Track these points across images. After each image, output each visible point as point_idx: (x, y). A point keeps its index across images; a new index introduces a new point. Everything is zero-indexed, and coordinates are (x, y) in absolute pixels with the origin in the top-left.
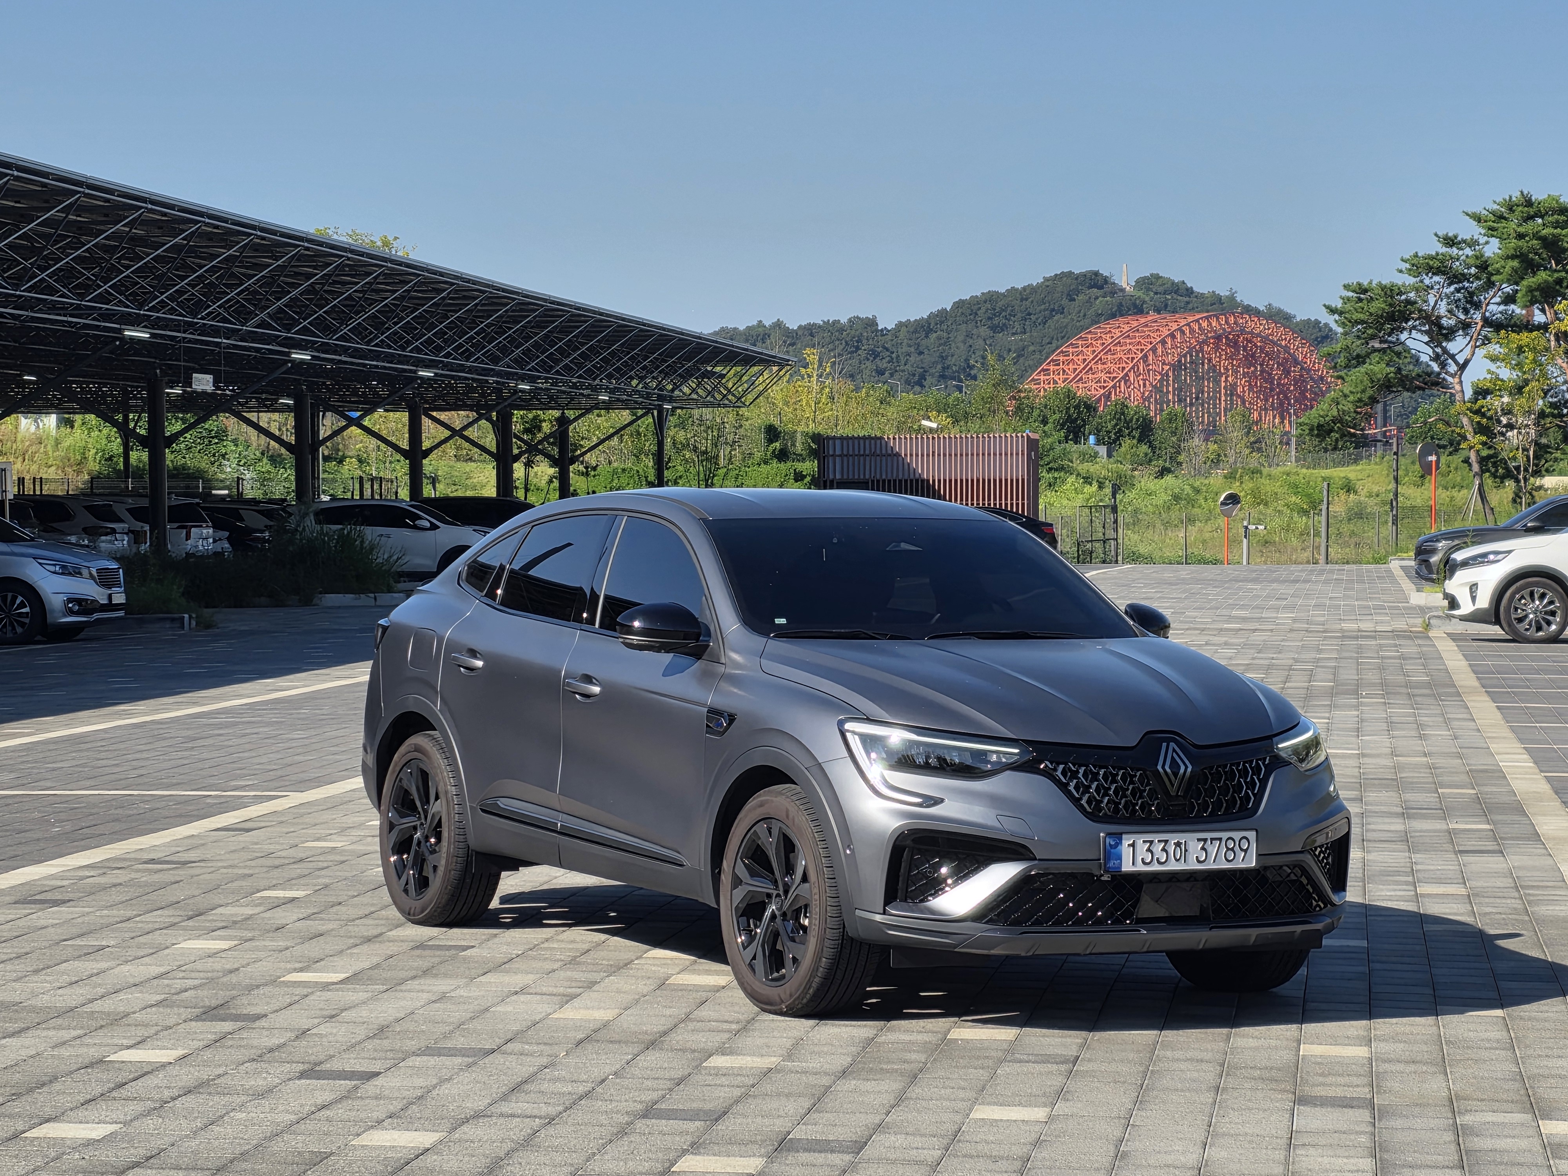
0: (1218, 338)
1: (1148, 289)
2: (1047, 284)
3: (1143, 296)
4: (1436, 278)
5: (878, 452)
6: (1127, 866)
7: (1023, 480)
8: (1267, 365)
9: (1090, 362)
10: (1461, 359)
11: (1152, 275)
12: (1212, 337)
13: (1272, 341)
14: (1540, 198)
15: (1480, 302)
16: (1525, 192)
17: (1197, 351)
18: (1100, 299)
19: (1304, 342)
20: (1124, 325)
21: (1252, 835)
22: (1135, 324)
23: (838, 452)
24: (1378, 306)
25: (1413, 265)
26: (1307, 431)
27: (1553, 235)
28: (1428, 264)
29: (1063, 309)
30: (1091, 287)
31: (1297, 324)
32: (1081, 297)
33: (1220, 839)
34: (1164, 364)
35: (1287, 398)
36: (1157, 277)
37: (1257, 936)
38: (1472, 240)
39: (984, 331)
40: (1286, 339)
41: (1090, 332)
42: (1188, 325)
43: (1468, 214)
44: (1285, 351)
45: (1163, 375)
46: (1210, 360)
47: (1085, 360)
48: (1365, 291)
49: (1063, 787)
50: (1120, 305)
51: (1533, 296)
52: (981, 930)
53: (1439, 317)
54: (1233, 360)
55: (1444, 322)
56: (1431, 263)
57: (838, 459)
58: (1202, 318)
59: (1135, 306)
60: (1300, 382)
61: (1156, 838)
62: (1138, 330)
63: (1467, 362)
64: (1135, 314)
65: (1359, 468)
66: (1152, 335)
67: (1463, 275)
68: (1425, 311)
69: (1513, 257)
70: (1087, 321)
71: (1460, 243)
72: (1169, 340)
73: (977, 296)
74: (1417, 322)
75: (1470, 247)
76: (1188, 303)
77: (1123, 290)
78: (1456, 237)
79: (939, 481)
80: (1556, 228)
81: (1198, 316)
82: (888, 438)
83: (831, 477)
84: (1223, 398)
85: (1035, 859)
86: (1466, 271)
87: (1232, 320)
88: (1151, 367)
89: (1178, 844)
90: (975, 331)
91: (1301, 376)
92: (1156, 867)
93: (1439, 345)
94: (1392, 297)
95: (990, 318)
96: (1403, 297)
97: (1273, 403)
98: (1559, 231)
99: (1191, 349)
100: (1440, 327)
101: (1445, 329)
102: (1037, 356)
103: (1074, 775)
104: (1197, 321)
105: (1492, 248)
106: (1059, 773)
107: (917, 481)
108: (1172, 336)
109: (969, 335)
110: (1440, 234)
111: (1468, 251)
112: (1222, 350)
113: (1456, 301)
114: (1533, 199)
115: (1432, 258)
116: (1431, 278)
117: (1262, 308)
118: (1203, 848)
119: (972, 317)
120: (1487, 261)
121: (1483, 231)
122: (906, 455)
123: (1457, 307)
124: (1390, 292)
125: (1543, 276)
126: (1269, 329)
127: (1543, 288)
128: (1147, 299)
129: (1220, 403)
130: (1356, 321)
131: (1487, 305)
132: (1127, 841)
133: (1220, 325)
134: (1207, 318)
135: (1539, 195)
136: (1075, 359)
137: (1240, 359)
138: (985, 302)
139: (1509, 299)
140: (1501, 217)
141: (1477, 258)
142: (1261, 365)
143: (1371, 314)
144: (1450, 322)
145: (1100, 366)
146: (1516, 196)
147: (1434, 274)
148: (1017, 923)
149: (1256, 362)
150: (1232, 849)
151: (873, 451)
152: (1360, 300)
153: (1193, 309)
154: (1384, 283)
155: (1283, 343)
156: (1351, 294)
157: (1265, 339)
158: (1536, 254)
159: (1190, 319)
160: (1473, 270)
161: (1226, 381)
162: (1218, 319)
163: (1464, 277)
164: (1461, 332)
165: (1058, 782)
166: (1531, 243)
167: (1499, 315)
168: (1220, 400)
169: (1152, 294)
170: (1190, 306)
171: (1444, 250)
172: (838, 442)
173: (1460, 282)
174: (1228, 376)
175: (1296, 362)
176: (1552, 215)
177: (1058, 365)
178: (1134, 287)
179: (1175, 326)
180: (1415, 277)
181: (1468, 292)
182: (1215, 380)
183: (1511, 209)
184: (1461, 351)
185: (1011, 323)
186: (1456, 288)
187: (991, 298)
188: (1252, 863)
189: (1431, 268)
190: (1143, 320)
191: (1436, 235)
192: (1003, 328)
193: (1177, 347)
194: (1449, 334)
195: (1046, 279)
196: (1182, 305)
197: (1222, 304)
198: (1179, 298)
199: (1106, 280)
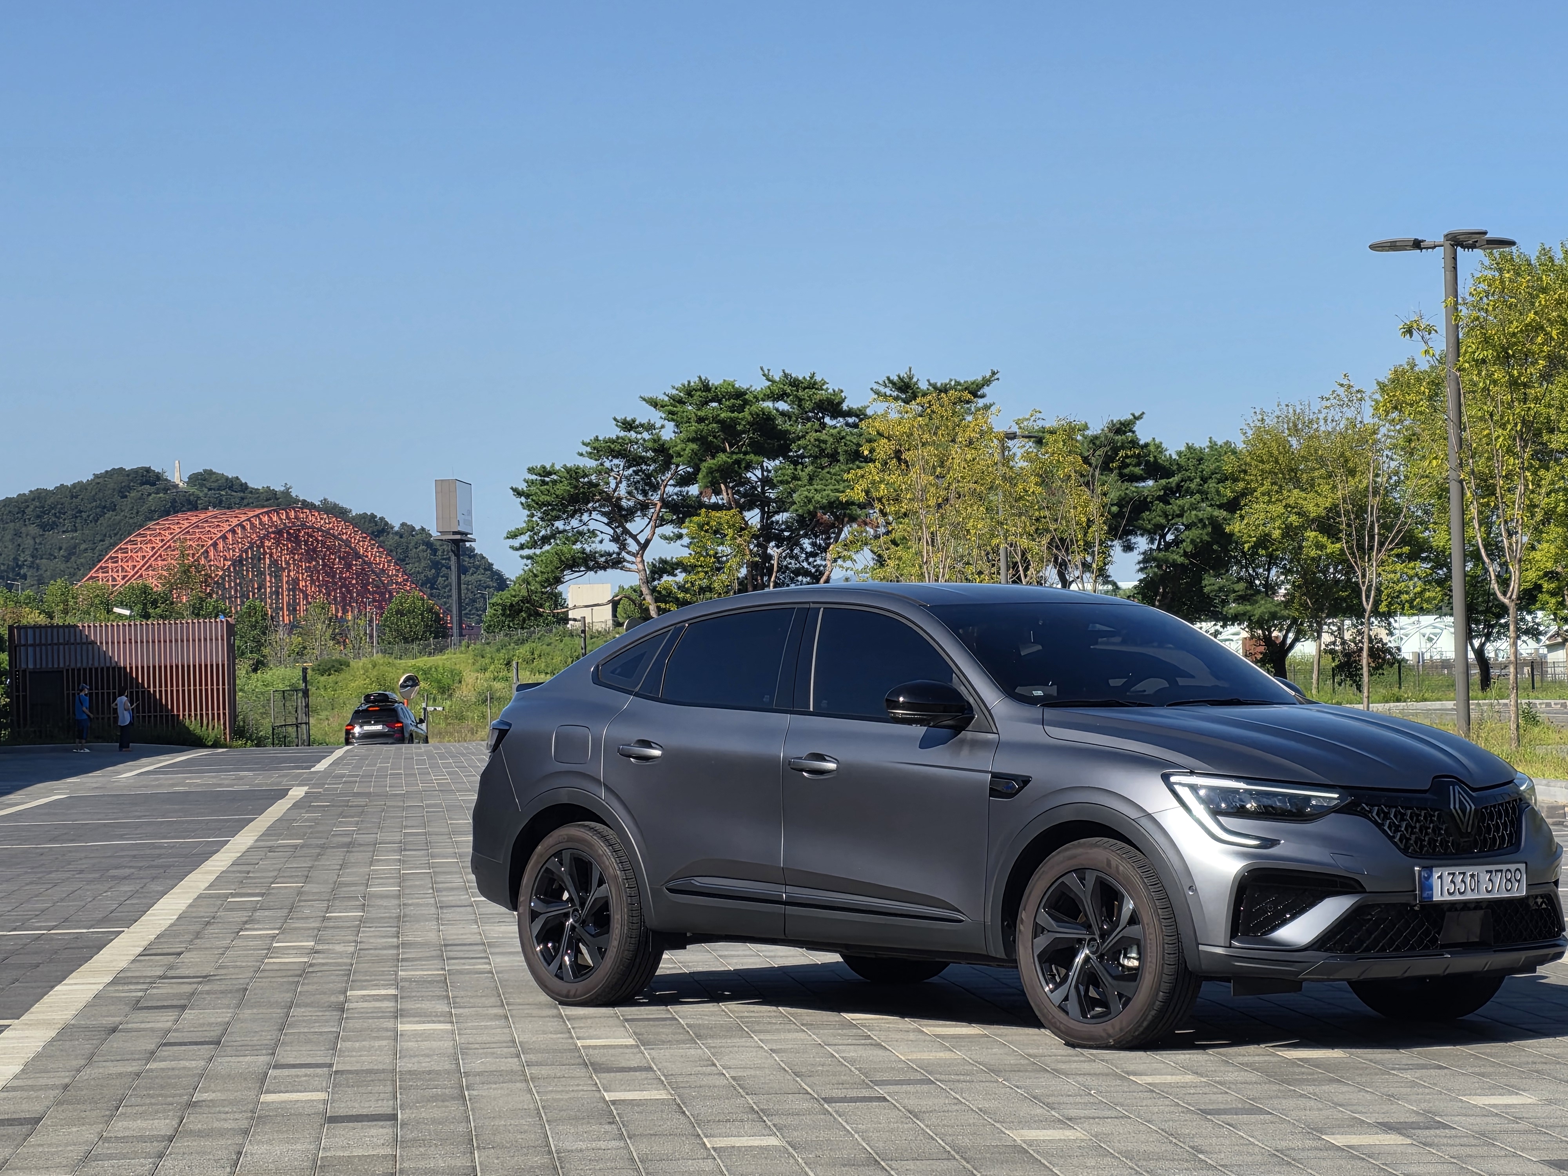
0: (279, 532)
1: (202, 485)
2: (98, 481)
3: (197, 492)
4: (616, 461)
5: (72, 641)
6: (1437, 897)
7: (223, 665)
8: (328, 560)
9: (149, 559)
10: (642, 539)
11: (205, 471)
12: (273, 532)
13: (333, 535)
14: (716, 384)
15: (658, 483)
16: (703, 378)
17: (258, 546)
18: (153, 495)
19: (364, 535)
20: (184, 521)
21: (1522, 867)
22: (194, 520)
23: (30, 642)
24: (563, 488)
25: (595, 448)
26: (500, 612)
27: (731, 418)
28: (609, 447)
29: (115, 506)
30: (142, 484)
31: (354, 518)
32: (133, 494)
33: (1501, 871)
34: (225, 559)
35: (350, 592)
36: (210, 473)
37: (1526, 958)
38: (649, 424)
39: (33, 529)
40: (346, 533)
41: (149, 528)
42: (249, 520)
43: (644, 400)
44: (347, 546)
45: (224, 571)
46: (271, 555)
47: (144, 557)
48: (549, 474)
49: (1380, 826)
50: (174, 501)
51: (715, 477)
52: (1320, 958)
53: (619, 499)
54: (294, 554)
55: (624, 503)
56: (612, 446)
57: (30, 649)
58: (262, 514)
59: (189, 502)
60: (362, 574)
61: (1457, 870)
62: (197, 526)
63: (648, 542)
64: (190, 510)
65: (444, 657)
66: (212, 530)
67: (641, 457)
68: (606, 492)
69: (693, 440)
70: (140, 518)
71: (638, 427)
72: (230, 536)
73: (24, 494)
74: (597, 504)
75: (647, 431)
76: (243, 499)
77: (176, 486)
78: (634, 421)
79: (137, 668)
80: (733, 412)
81: (258, 512)
82: (83, 626)
83: (23, 666)
84: (285, 593)
85: (1365, 892)
86: (644, 454)
87: (292, 514)
88: (212, 563)
89: (1472, 876)
90: (23, 529)
91: (363, 569)
92: (1457, 897)
93: (621, 525)
94: (577, 480)
95: (38, 517)
96: (586, 480)
97: (335, 597)
98: (736, 414)
99: (252, 545)
100: (621, 508)
101: (624, 509)
102: (89, 554)
103: (1386, 816)
104: (257, 516)
105: (668, 433)
106: (1374, 814)
107: (114, 668)
108: (233, 531)
109: (18, 534)
110: (619, 418)
111: (646, 435)
112: (284, 545)
113: (636, 483)
114: (710, 384)
115: (613, 442)
116: (611, 461)
117: (317, 503)
118: (1490, 880)
119: (19, 515)
120: (663, 445)
121: (663, 416)
122: (101, 643)
123: (636, 489)
124: (574, 474)
125: (722, 457)
126: (330, 523)
127: (723, 470)
128: (201, 495)
129: (283, 599)
130: (543, 503)
131: (665, 487)
132: (1436, 875)
133: (281, 519)
134: (267, 513)
135: (715, 381)
136: (134, 555)
137: (302, 554)
138: (33, 500)
139: (686, 480)
140: (681, 402)
141: (655, 441)
142: (323, 559)
143: (557, 496)
144: (630, 503)
145: (160, 563)
146: (694, 381)
147: (614, 457)
148: (1351, 950)
149: (317, 556)
150: (1510, 880)
151: (67, 639)
152: (544, 483)
153: (248, 504)
154: (568, 466)
155: (344, 537)
156: (534, 477)
157: (327, 533)
158: (715, 437)
159: (251, 514)
160: (650, 454)
161: (289, 576)
162: (278, 514)
163: (644, 460)
164: (639, 513)
165: (1375, 823)
166: (711, 426)
167: (675, 497)
168: (282, 595)
169: (206, 490)
170: (245, 502)
171: (622, 434)
172: (30, 632)
173: (638, 464)
174: (289, 571)
175: (357, 556)
176: (729, 399)
177: (117, 562)
178: (188, 483)
179: (235, 522)
180: (596, 460)
181: (646, 475)
182: (276, 577)
183: (689, 393)
184: (642, 531)
185: (61, 520)
186: (634, 471)
187: (39, 495)
188: (1522, 890)
189: (613, 451)
190: (203, 516)
191: (615, 419)
192: (53, 526)
193: (238, 543)
194: (629, 515)
195: (96, 476)
196: (238, 501)
197: (277, 499)
198: (233, 493)
199: (158, 477)
